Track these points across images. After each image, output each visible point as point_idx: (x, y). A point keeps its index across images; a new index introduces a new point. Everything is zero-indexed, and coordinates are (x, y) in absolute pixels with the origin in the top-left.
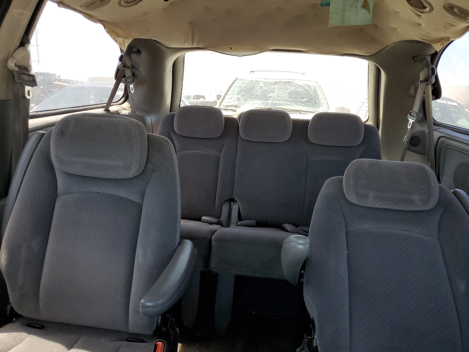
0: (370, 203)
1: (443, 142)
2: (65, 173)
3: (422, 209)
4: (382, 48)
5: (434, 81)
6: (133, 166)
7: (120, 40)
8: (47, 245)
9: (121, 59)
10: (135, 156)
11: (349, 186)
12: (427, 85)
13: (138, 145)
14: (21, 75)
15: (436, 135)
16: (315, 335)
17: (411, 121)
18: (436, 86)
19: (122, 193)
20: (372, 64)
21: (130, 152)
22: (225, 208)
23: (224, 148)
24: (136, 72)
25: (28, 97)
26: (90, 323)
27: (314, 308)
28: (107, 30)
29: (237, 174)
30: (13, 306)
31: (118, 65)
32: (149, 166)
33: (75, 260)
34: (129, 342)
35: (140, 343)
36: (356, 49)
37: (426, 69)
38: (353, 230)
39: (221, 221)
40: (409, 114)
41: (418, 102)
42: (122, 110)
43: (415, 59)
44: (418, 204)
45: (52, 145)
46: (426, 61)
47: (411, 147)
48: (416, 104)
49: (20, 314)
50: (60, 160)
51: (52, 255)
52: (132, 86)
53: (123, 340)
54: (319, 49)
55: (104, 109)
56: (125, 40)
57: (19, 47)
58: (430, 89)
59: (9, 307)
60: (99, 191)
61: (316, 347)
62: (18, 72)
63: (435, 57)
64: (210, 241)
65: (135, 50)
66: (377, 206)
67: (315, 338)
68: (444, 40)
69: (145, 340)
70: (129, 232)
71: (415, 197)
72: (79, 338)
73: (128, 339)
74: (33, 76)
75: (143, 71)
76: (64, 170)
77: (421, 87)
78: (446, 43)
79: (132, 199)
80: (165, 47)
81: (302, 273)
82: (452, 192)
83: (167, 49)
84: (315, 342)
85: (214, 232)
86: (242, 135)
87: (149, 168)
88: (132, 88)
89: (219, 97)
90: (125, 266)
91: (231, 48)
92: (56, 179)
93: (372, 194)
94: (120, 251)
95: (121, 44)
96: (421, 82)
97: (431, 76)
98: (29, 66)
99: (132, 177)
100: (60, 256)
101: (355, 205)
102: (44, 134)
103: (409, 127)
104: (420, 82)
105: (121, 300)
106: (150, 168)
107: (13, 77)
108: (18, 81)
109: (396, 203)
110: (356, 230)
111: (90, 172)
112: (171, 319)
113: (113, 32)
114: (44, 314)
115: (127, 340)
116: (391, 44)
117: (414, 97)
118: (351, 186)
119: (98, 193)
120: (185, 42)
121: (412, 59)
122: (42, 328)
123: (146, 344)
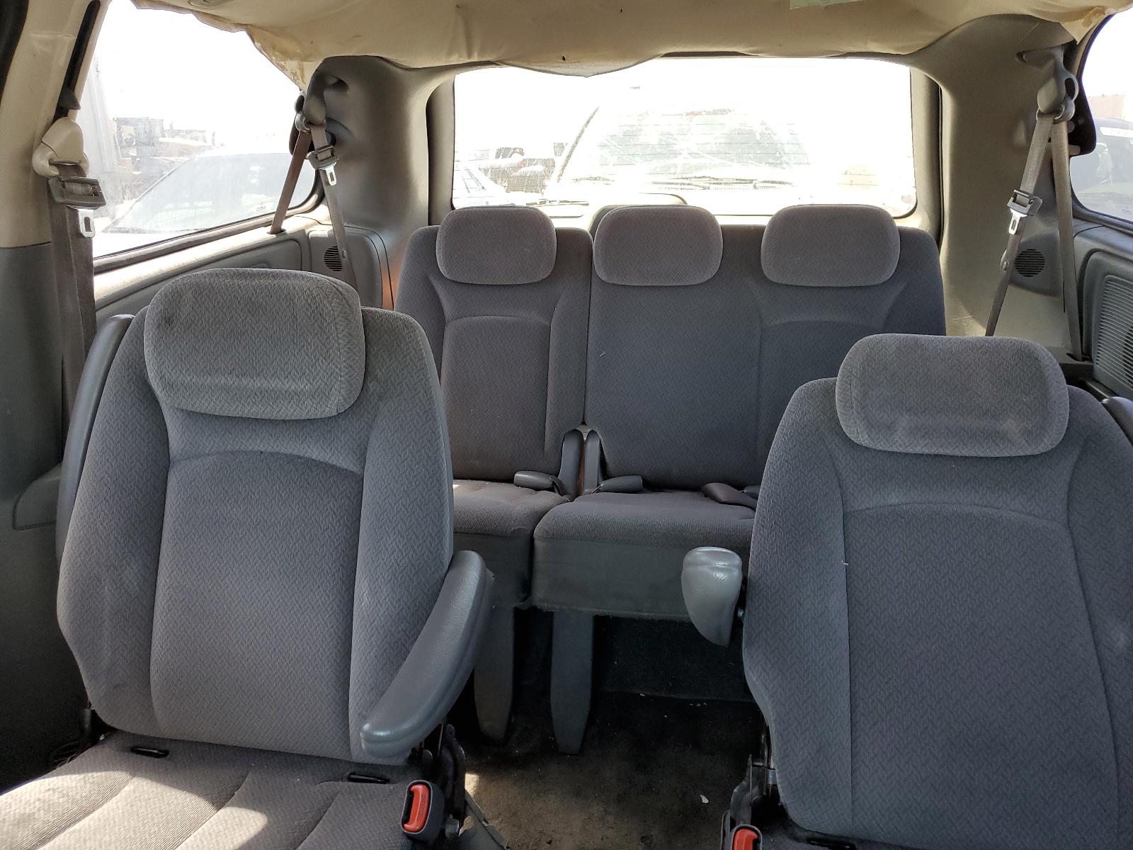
0: (901, 442)
1: (1098, 264)
2: (182, 410)
3: (1028, 453)
4: (939, 34)
5: (1074, 112)
6: (333, 390)
7: (292, 64)
8: (157, 575)
9: (300, 105)
10: (337, 367)
11: (848, 405)
12: (1055, 122)
13: (340, 341)
14: (66, 184)
15: (1082, 245)
16: (772, 760)
17: (1017, 215)
18: (1081, 122)
19: (315, 451)
20: (921, 76)
21: (325, 359)
22: (569, 451)
23: (558, 306)
24: (340, 132)
25: (86, 234)
26: (266, 743)
27: (766, 699)
28: (259, 45)
29: (591, 368)
30: (96, 710)
31: (294, 124)
32: (371, 386)
33: (220, 608)
34: (355, 784)
35: (378, 785)
36: (875, 41)
37: (1051, 84)
38: (860, 508)
39: (560, 482)
40: (1012, 199)
41: (1034, 166)
42: (311, 226)
43: (1024, 57)
44: (1016, 442)
45: (149, 351)
46: (1052, 62)
47: (1021, 278)
48: (1030, 173)
49: (113, 726)
50: (168, 383)
51: (170, 598)
52: (330, 169)
53: (342, 780)
54: (780, 45)
55: (269, 229)
56: (305, 63)
57: (56, 118)
58: (1064, 130)
59: (88, 712)
60: (263, 450)
61: (775, 785)
62: (58, 178)
63: (1074, 53)
64: (532, 540)
65: (332, 81)
66: (918, 450)
67: (772, 767)
68: (1091, 12)
69: (388, 776)
70: (337, 540)
71: (1010, 425)
72: (244, 778)
73: (352, 776)
74: (94, 183)
75: (355, 127)
76: (179, 404)
77: (1042, 128)
78: (1096, 21)
79: (338, 465)
80: (402, 68)
81: (740, 617)
82: (1104, 405)
83: (408, 72)
84: (770, 777)
85: (539, 516)
86: (600, 271)
87: (372, 390)
88: (331, 174)
89: (559, 147)
90: (333, 616)
91: (564, 59)
92: (165, 424)
93: (904, 421)
94: (319, 584)
95: (295, 74)
96: (1041, 114)
97: (1064, 102)
98: (84, 160)
99: (335, 413)
100: (187, 600)
101: (866, 448)
102: (129, 321)
103: (1012, 232)
104: (1038, 116)
105: (329, 693)
106: (375, 390)
107: (49, 191)
108: (61, 201)
109: (962, 441)
110: (868, 509)
111: (237, 407)
112: (445, 728)
113: (274, 48)
114: (164, 725)
115: (350, 780)
116: (961, 25)
117: (1024, 150)
118: (854, 405)
119: (261, 452)
120: (450, 53)
121: (1017, 59)
122: (163, 754)
123: (392, 787)
